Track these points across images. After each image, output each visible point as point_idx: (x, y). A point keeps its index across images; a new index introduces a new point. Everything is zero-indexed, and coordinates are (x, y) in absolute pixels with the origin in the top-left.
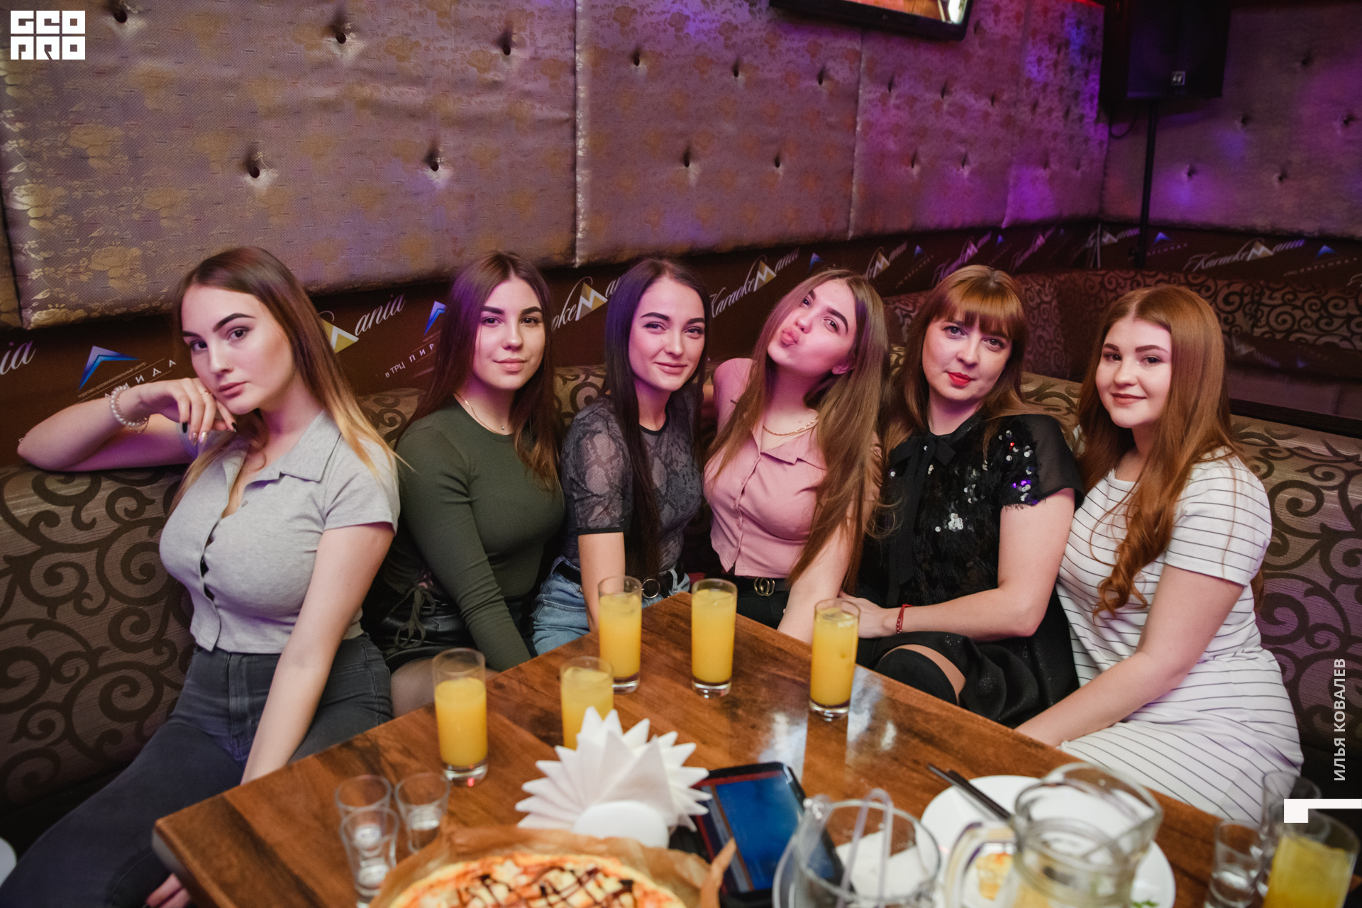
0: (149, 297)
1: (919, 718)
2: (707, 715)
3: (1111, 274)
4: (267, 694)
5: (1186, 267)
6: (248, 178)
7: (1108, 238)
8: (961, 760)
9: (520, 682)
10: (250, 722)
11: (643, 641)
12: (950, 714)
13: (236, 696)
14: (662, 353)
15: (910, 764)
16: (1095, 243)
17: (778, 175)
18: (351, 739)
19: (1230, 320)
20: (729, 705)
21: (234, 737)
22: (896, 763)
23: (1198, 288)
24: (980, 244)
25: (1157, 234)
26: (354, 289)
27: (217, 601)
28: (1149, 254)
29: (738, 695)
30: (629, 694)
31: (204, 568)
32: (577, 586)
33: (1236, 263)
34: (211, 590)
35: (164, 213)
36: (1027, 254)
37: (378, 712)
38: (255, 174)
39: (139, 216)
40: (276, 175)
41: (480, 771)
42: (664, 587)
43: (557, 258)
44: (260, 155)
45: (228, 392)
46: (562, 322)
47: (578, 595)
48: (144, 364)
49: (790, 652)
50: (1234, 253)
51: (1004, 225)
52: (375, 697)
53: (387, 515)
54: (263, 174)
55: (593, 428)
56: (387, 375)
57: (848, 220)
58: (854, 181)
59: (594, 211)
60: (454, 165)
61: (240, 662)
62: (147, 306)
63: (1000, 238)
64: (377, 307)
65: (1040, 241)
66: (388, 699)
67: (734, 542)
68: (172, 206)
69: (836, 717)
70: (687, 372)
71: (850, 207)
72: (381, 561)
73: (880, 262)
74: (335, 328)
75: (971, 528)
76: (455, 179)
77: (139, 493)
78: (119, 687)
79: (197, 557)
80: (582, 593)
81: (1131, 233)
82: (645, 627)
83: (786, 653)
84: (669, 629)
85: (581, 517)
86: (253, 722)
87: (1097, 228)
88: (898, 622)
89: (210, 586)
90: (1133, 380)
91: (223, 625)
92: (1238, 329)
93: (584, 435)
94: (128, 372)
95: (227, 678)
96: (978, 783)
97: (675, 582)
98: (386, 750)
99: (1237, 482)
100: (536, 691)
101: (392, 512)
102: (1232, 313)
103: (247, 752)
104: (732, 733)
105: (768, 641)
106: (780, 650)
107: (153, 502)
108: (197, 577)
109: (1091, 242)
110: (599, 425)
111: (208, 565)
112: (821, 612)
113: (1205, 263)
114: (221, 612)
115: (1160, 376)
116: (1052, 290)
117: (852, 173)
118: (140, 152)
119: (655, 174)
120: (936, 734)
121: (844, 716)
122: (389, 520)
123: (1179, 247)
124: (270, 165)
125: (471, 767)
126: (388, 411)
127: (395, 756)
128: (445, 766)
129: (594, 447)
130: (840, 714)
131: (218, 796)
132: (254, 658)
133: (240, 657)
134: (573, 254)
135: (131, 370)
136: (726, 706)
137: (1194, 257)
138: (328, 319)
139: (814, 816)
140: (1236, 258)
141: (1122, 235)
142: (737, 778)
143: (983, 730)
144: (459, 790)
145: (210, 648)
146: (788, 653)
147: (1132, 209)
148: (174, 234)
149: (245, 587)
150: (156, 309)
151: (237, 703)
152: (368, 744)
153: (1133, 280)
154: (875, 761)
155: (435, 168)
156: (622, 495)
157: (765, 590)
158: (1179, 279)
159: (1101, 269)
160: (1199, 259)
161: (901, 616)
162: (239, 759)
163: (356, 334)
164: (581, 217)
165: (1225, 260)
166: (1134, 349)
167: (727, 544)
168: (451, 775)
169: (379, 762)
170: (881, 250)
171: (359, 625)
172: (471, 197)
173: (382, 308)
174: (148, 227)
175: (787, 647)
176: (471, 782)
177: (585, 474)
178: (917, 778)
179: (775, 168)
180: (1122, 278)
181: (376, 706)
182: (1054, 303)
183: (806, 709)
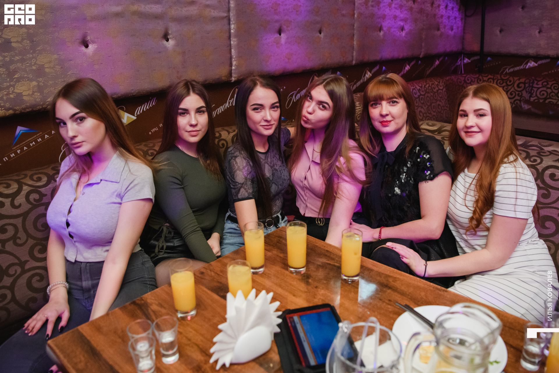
0: (42, 103)
1: (391, 280)
2: (295, 283)
3: (468, 76)
4: (99, 279)
5: (500, 72)
6: (83, 48)
7: (466, 60)
8: (410, 299)
9: (211, 270)
10: (92, 292)
11: (265, 250)
12: (404, 278)
13: (85, 281)
14: (263, 121)
15: (387, 302)
16: (461, 63)
17: (321, 38)
18: (135, 300)
19: (520, 94)
20: (306, 278)
21: (86, 299)
22: (381, 301)
23: (506, 81)
24: (411, 65)
25: (488, 58)
26: (133, 96)
27: (75, 239)
28: (484, 67)
29: (309, 273)
30: (260, 274)
31: (68, 224)
32: (237, 225)
33: (522, 69)
34: (72, 234)
35: (46, 66)
36: (432, 69)
37: (149, 285)
38: (87, 46)
39: (35, 67)
40: (96, 47)
41: (193, 313)
42: (276, 222)
43: (223, 78)
44: (89, 38)
45: (75, 146)
46: (227, 106)
47: (238, 229)
48: (41, 133)
49: (332, 252)
50: (521, 65)
51: (421, 56)
52: (148, 278)
53: (150, 195)
54: (90, 46)
55: (235, 155)
56: (150, 133)
57: (353, 57)
58: (354, 39)
59: (239, 57)
60: (176, 39)
61: (86, 266)
62: (41, 107)
63: (420, 62)
64: (144, 103)
65: (437, 63)
66: (154, 279)
67: (305, 202)
68: (50, 62)
69: (353, 281)
70: (274, 127)
71: (353, 51)
72: (148, 217)
73: (367, 74)
74: (126, 113)
75: (404, 194)
76: (177, 45)
77: (40, 191)
78: (35, 278)
79: (64, 220)
80: (239, 228)
81: (476, 58)
82: (266, 242)
83: (330, 252)
84: (278, 244)
85: (235, 194)
86: (94, 292)
87: (461, 56)
88: (379, 236)
89: (71, 232)
90: (474, 124)
91: (78, 250)
92: (524, 98)
93: (232, 158)
94: (34, 137)
95: (81, 273)
96: (418, 309)
97: (280, 220)
98: (151, 305)
99: (518, 174)
100: (218, 274)
101: (152, 194)
102: (521, 91)
103: (92, 305)
104: (306, 290)
105: (322, 247)
106: (327, 251)
107: (46, 195)
108: (65, 229)
109: (459, 63)
110: (237, 153)
111: (70, 223)
112: (345, 235)
113: (509, 70)
114: (77, 244)
115: (486, 122)
116: (443, 84)
117: (354, 35)
118: (35, 39)
119: (266, 39)
120: (399, 287)
121: (357, 281)
122: (151, 197)
123: (497, 63)
124: (93, 42)
125: (189, 311)
126: (150, 150)
127: (155, 307)
128: (177, 311)
129: (236, 163)
130: (356, 280)
131: (75, 329)
132: (92, 264)
133: (86, 263)
134: (231, 76)
135: (35, 136)
136: (304, 278)
137: (504, 67)
138: (122, 109)
139: (343, 331)
140: (522, 67)
141: (472, 59)
142: (308, 312)
143: (419, 284)
144: (184, 322)
145: (73, 261)
146: (331, 253)
147: (476, 47)
148: (51, 75)
149: (87, 231)
150: (45, 108)
151: (86, 284)
152: (143, 302)
153: (478, 78)
154: (371, 301)
155: (167, 40)
156: (252, 183)
157: (320, 223)
158: (498, 77)
159: (464, 74)
160: (506, 68)
161: (380, 233)
162: (88, 309)
163: (135, 116)
164: (234, 60)
165: (517, 68)
166: (473, 111)
167: (302, 203)
168: (180, 315)
169: (147, 310)
170: (368, 69)
171: (139, 245)
172: (184, 53)
173: (146, 103)
174: (40, 72)
175: (331, 250)
176: (189, 318)
177: (234, 175)
178: (390, 308)
179: (319, 34)
180: (473, 77)
181: (148, 282)
182: (444, 90)
183: (340, 278)
